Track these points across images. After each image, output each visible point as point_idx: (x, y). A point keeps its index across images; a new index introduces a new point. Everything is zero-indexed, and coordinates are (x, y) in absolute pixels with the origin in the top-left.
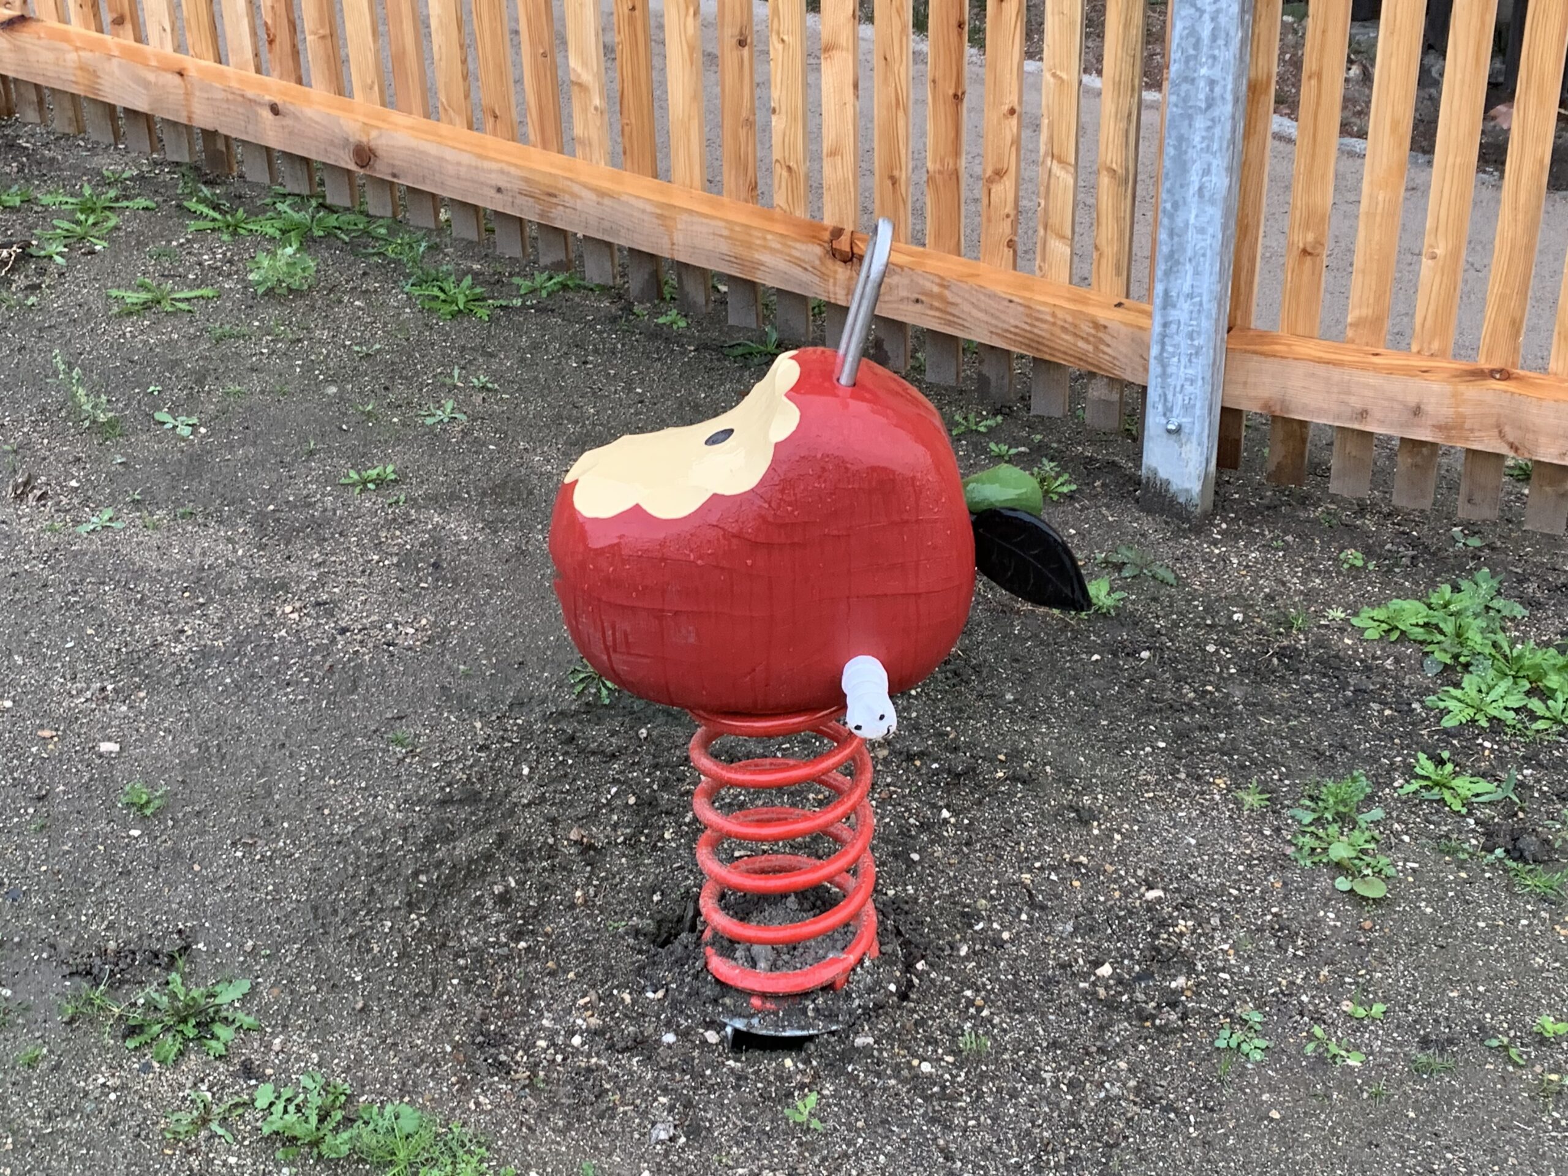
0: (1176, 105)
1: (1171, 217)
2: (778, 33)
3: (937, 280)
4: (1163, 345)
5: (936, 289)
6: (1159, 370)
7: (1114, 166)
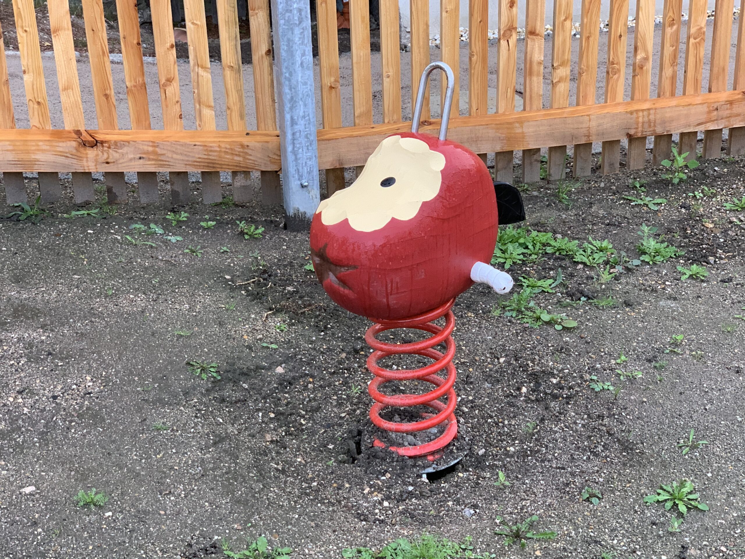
0: (284, 25)
1: (289, 80)
2: (22, 27)
3: (151, 144)
4: (294, 144)
5: (151, 149)
6: (293, 157)
7: (232, 65)
